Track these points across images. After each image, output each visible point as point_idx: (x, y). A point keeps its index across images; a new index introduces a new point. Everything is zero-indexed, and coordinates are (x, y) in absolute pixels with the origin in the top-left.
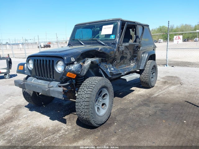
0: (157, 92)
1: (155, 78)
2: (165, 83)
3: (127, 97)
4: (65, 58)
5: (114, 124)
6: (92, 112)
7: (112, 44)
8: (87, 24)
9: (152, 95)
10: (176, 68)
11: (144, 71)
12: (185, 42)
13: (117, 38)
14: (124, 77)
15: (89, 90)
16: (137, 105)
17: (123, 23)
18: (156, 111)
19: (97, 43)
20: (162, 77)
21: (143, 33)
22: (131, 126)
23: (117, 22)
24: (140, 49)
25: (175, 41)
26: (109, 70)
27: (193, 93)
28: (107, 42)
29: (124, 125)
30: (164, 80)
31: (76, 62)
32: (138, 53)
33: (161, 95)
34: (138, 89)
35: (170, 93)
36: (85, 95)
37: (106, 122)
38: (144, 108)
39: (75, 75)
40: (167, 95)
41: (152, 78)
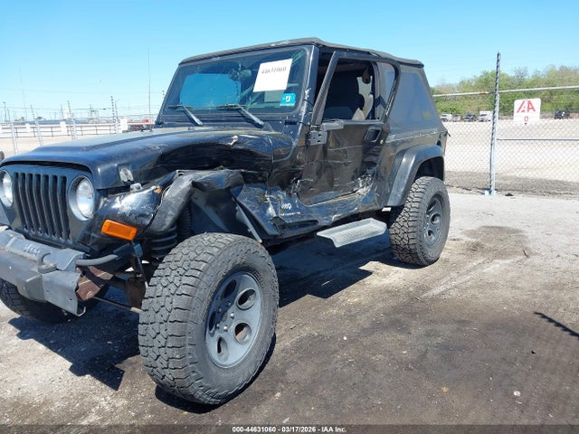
0: (444, 280)
1: (439, 233)
2: (475, 248)
3: (342, 296)
4: (99, 170)
5: (274, 394)
6: (193, 358)
7: (286, 123)
8: (215, 59)
9: (424, 291)
10: (519, 199)
11: (402, 214)
12: (557, 120)
13: (303, 104)
14: (329, 233)
15: (185, 280)
16: (367, 325)
17: (324, 53)
18: (426, 352)
19: (242, 118)
20: (469, 229)
21: (395, 89)
22: (327, 407)
23: (305, 51)
24: (387, 142)
25: (518, 117)
26: (271, 210)
27: (559, 286)
28: (269, 115)
29: (307, 403)
30: (474, 240)
31: (138, 184)
32: (382, 153)
33: (453, 293)
34: (384, 267)
35: (484, 285)
36: (169, 299)
37: (247, 386)
38: (389, 339)
39: (134, 231)
40: (473, 291)
41: (430, 233)
